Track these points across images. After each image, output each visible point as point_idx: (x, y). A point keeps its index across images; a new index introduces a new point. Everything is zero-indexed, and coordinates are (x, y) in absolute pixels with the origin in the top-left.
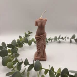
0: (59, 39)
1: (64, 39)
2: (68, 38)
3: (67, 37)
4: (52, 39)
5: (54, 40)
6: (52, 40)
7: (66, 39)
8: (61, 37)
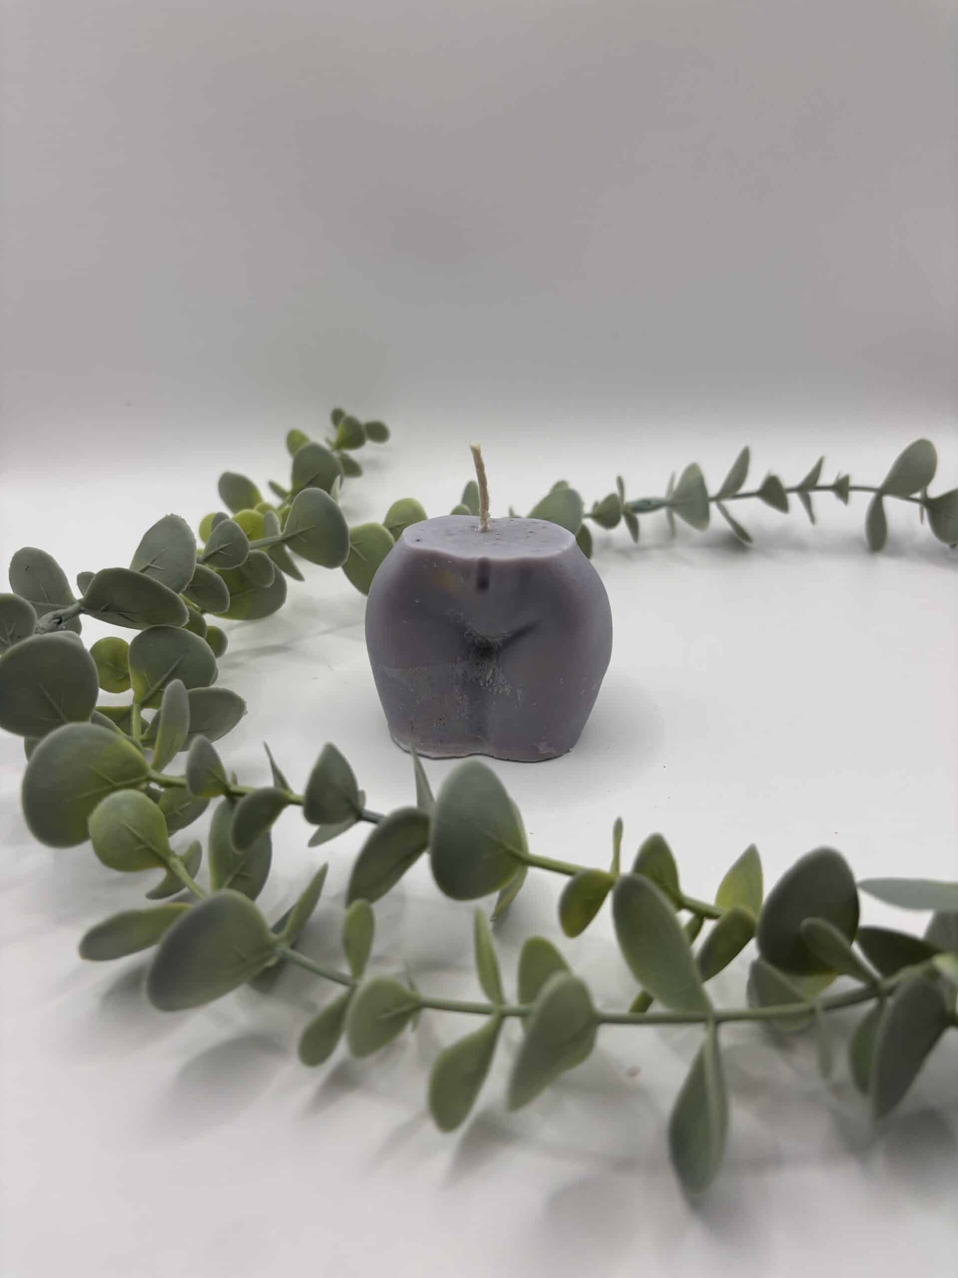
0: (729, 504)
1: (794, 499)
2: (842, 488)
3: (827, 478)
4: (647, 506)
5: (662, 512)
6: (645, 520)
7: (815, 496)
8: (754, 482)
